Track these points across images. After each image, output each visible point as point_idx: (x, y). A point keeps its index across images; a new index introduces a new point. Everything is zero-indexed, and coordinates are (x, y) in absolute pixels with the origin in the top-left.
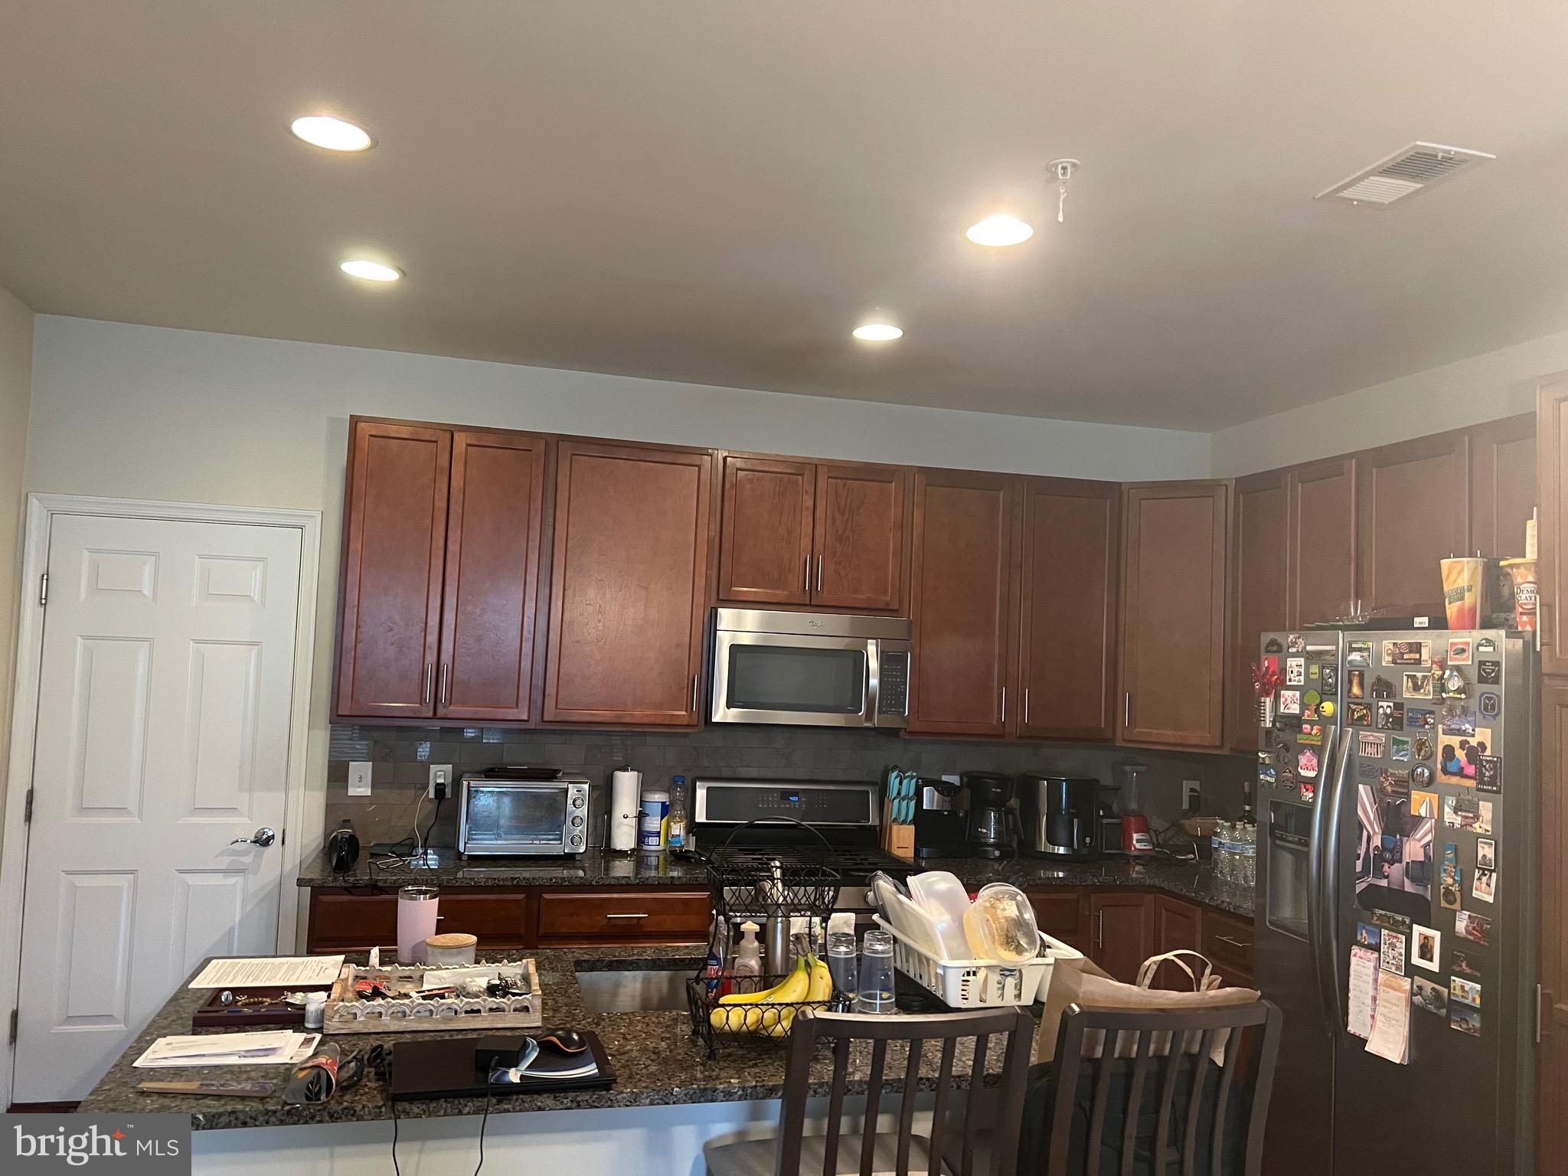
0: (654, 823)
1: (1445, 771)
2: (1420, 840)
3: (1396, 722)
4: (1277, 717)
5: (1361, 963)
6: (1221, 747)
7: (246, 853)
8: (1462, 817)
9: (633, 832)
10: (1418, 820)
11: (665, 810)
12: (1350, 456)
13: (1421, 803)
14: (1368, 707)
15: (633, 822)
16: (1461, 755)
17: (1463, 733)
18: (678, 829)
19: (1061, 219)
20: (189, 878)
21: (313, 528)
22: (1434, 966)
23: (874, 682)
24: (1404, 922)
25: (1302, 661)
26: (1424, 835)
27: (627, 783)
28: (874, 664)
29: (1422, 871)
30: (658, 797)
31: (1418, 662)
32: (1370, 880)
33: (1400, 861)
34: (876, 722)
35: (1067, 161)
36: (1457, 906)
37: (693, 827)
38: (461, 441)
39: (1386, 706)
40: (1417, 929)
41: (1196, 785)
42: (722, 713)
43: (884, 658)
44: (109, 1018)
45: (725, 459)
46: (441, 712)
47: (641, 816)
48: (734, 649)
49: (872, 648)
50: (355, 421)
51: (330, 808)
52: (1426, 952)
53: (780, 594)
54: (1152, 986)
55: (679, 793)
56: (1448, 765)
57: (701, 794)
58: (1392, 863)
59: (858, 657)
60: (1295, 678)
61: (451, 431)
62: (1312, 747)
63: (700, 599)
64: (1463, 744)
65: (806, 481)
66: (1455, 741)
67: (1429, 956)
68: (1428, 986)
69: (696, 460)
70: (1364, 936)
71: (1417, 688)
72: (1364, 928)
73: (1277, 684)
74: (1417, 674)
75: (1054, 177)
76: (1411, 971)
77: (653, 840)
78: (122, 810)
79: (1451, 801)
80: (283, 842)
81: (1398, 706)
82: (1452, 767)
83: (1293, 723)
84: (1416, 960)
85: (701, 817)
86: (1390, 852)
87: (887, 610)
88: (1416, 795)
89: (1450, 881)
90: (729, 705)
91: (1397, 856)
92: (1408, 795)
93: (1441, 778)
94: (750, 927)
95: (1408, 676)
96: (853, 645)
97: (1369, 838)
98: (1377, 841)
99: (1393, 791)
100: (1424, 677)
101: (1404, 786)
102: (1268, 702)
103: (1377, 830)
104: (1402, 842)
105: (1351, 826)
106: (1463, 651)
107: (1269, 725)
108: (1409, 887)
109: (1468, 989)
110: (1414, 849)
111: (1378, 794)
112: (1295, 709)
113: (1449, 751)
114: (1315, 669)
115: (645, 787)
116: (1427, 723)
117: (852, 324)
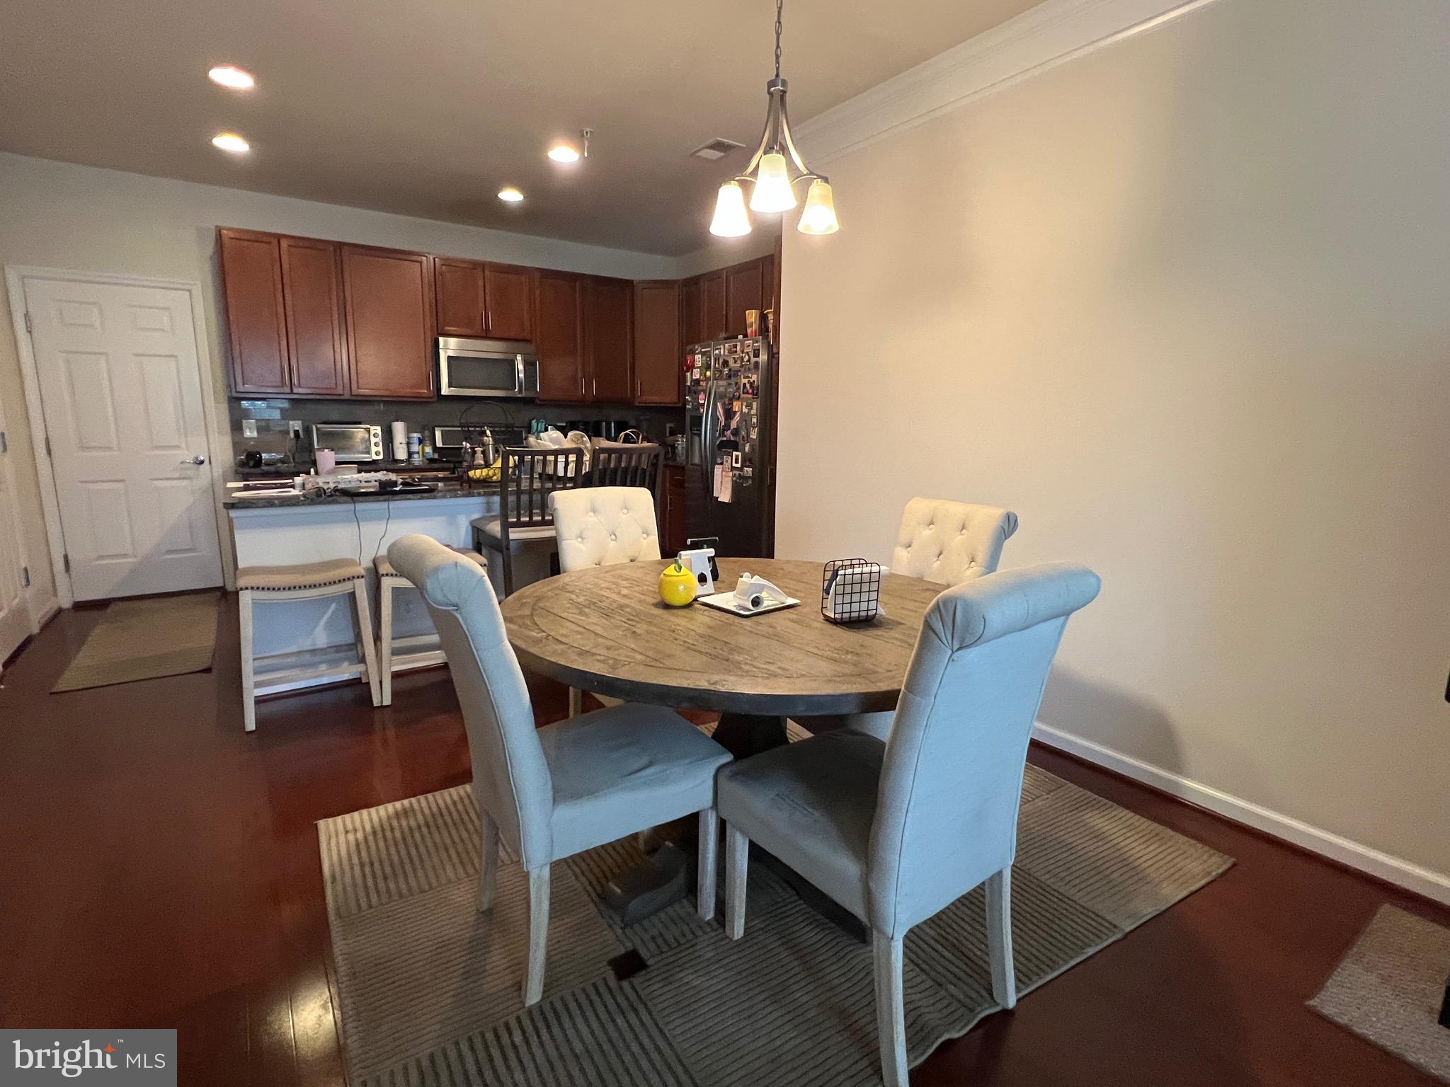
0: (415, 448)
1: (743, 393)
2: (735, 420)
3: (729, 377)
4: (692, 380)
5: (718, 470)
6: (679, 403)
7: (188, 469)
8: (748, 409)
9: (406, 451)
10: (736, 412)
11: (421, 441)
12: (723, 269)
13: (736, 406)
14: (721, 371)
15: (405, 446)
16: (748, 386)
17: (749, 377)
18: (428, 450)
19: (586, 155)
20: (157, 483)
21: (197, 291)
22: (739, 465)
23: (522, 375)
24: (730, 452)
25: (700, 356)
26: (737, 418)
27: (399, 428)
28: (521, 367)
29: (736, 432)
30: (416, 435)
31: (736, 352)
32: (721, 438)
34: (524, 394)
35: (588, 130)
36: (746, 442)
37: (435, 449)
38: (284, 243)
39: (726, 371)
40: (735, 453)
41: (672, 425)
42: (445, 390)
43: (526, 363)
44: (125, 556)
45: (434, 259)
46: (295, 390)
47: (408, 444)
48: (450, 358)
49: (519, 358)
50: (219, 231)
51: (236, 445)
52: (737, 461)
53: (469, 332)
54: (624, 442)
55: (427, 433)
57: (438, 434)
58: (727, 431)
59: (512, 363)
60: (698, 364)
61: (279, 237)
62: (702, 390)
63: (429, 334)
64: (749, 382)
65: (479, 272)
66: (746, 381)
68: (737, 473)
69: (419, 259)
70: (719, 460)
71: (735, 362)
72: (719, 457)
73: (691, 367)
75: (583, 136)
76: (733, 468)
77: (416, 456)
78: (110, 448)
79: (745, 404)
80: (210, 463)
81: (730, 370)
82: (745, 391)
83: (697, 382)
84: (734, 465)
85: (439, 444)
86: (727, 427)
87: (524, 340)
88: (735, 403)
89: (744, 433)
90: (450, 386)
91: (729, 428)
92: (732, 404)
93: (742, 396)
94: (479, 449)
95: (733, 358)
96: (510, 357)
97: (720, 423)
98: (723, 424)
99: (728, 403)
100: (737, 358)
101: (731, 400)
102: (689, 374)
103: (723, 419)
104: (730, 422)
105: (715, 419)
106: (749, 346)
107: (689, 384)
108: (732, 439)
109: (748, 471)
110: (734, 424)
111: (724, 405)
112: (698, 376)
113: (745, 384)
114: (704, 358)
115: (409, 431)
116: (738, 375)
117: (499, 190)
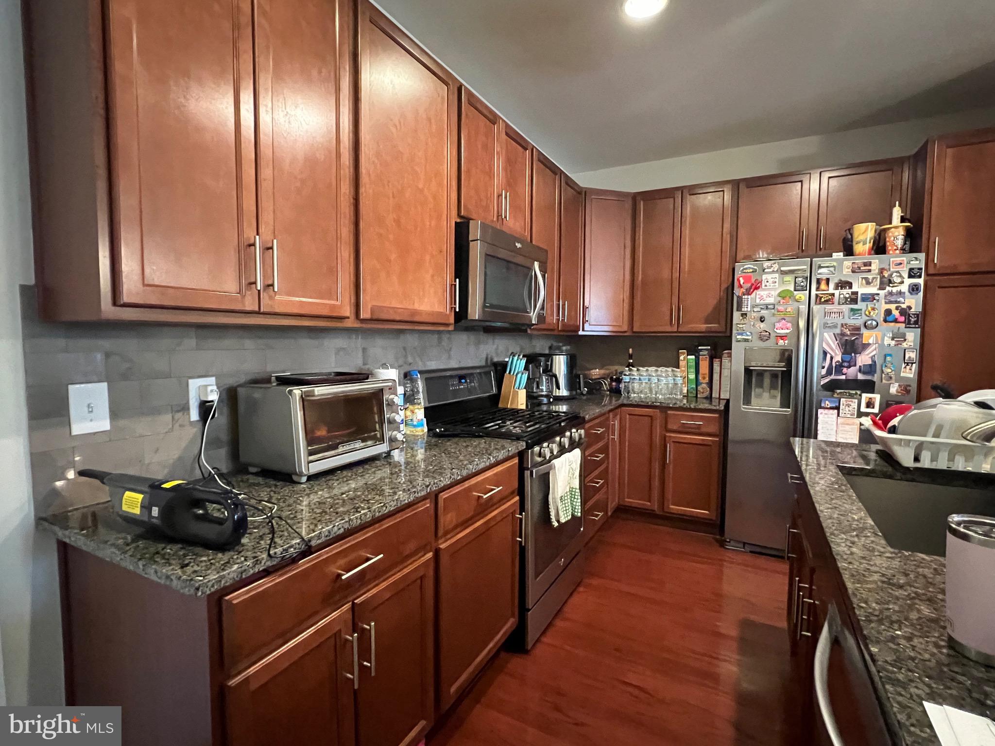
1: (885, 321)
2: (868, 355)
3: (852, 301)
5: (826, 417)
6: (627, 331)
8: (896, 341)
13: (870, 337)
14: (832, 295)
17: (899, 302)
22: (875, 410)
24: (856, 394)
25: (777, 275)
26: (872, 351)
28: (541, 280)
29: (870, 369)
31: (870, 271)
32: (833, 377)
33: (855, 365)
36: (893, 381)
39: (846, 294)
45: (460, 88)
49: (536, 266)
52: (870, 404)
53: (488, 219)
56: (887, 318)
58: (849, 367)
60: (771, 284)
63: (451, 213)
64: (897, 308)
66: (893, 307)
67: (872, 406)
70: (828, 404)
71: (869, 284)
72: (827, 400)
74: (869, 277)
76: (860, 415)
79: (889, 335)
81: (854, 293)
82: (890, 318)
83: (769, 307)
84: (864, 409)
86: (848, 363)
88: (866, 334)
89: (889, 370)
90: (485, 303)
91: (852, 364)
92: (861, 334)
95: (862, 278)
96: (528, 263)
97: (832, 358)
98: (837, 358)
99: (851, 334)
100: (873, 278)
101: (858, 331)
103: (838, 353)
104: (855, 357)
106: (901, 264)
108: (861, 377)
110: (864, 359)
111: (839, 336)
113: (888, 311)
114: (788, 278)
116: (875, 299)
